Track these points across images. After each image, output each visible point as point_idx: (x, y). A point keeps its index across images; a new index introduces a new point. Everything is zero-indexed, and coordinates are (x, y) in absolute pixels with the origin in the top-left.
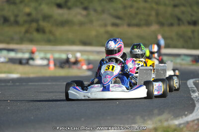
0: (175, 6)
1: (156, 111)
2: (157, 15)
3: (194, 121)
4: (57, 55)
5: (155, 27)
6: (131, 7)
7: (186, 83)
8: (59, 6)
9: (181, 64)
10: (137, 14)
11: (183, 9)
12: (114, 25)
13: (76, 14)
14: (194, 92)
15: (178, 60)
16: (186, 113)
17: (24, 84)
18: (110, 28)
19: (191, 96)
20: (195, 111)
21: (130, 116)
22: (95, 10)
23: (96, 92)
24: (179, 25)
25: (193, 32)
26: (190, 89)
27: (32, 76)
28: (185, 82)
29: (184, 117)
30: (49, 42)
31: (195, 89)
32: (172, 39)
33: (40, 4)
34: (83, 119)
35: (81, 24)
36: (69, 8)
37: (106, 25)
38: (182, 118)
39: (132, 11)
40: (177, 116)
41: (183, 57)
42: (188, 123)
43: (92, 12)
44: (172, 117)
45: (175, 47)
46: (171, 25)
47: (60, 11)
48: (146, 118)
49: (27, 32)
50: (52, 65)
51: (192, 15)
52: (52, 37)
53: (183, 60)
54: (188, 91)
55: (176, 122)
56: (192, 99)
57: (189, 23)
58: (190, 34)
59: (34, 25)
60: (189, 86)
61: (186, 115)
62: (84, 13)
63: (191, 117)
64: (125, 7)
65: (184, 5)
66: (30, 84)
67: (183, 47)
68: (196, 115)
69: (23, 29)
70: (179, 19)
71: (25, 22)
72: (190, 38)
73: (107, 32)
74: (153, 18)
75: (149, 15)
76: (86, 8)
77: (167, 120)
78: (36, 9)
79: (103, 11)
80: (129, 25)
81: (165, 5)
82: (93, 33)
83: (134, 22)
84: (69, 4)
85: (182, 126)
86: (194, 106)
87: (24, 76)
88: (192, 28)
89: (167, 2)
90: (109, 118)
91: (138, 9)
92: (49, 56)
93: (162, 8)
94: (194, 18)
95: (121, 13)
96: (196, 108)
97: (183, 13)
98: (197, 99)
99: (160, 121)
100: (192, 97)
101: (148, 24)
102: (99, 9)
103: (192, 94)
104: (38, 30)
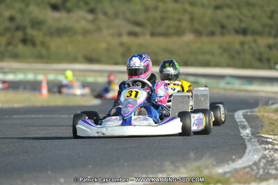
0: (217, 7)
1: (192, 155)
2: (192, 19)
3: (245, 168)
4: (51, 77)
5: (189, 37)
6: (156, 8)
7: (233, 116)
8: (55, 7)
9: (225, 89)
10: (163, 19)
11: (228, 11)
12: (132, 34)
13: (79, 19)
14: (244, 127)
15: (222, 84)
16: (234, 157)
17: (6, 117)
18: (126, 39)
19: (240, 133)
20: (246, 154)
21: (155, 161)
22: (105, 14)
23: (112, 127)
24: (222, 34)
25: (242, 44)
26: (239, 124)
27: (16, 105)
28: (231, 114)
29: (230, 162)
30: (40, 58)
31: (246, 123)
32: (212, 54)
33: (28, 5)
34: (90, 166)
35: (86, 32)
36: (69, 11)
37: (120, 35)
38: (228, 164)
39: (157, 15)
40: (221, 162)
41: (228, 79)
42: (236, 171)
43: (101, 16)
44: (214, 163)
45: (217, 65)
46: (212, 34)
47: (56, 15)
48: (178, 164)
49: (9, 44)
50: (45, 91)
51: (241, 21)
52: (44, 52)
53: (228, 83)
54: (236, 127)
55: (220, 170)
56: (242, 138)
57: (237, 32)
58: (237, 47)
59: (19, 34)
60: (237, 120)
61: (233, 161)
62: (90, 17)
63: (240, 163)
64: (147, 10)
65: (229, 7)
66: (15, 116)
67: (229, 66)
68: (248, 160)
69: (4, 40)
70: (223, 27)
71: (7, 29)
72: (238, 53)
73: (122, 44)
74: (185, 24)
75: (180, 21)
76: (92, 11)
77: (207, 167)
78: (21, 11)
79: (116, 15)
80: (153, 35)
81: (203, 6)
82: (103, 46)
83: (160, 30)
84: (69, 5)
85: (228, 175)
86: (245, 148)
87: (6, 106)
88: (240, 38)
89: (206, 2)
90: (126, 164)
91: (165, 11)
92: (40, 77)
93: (198, 11)
94: (243, 25)
95: (141, 17)
96: (247, 151)
97: (228, 17)
98: (248, 138)
99: (199, 168)
100: (242, 135)
101: (179, 33)
102: (111, 11)
103: (241, 131)
104: (24, 41)
